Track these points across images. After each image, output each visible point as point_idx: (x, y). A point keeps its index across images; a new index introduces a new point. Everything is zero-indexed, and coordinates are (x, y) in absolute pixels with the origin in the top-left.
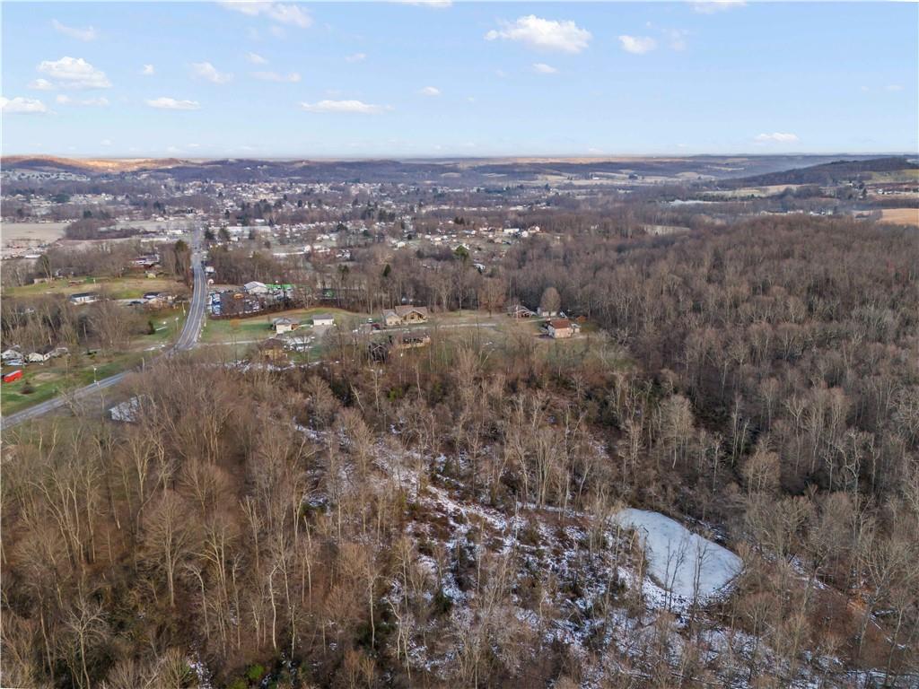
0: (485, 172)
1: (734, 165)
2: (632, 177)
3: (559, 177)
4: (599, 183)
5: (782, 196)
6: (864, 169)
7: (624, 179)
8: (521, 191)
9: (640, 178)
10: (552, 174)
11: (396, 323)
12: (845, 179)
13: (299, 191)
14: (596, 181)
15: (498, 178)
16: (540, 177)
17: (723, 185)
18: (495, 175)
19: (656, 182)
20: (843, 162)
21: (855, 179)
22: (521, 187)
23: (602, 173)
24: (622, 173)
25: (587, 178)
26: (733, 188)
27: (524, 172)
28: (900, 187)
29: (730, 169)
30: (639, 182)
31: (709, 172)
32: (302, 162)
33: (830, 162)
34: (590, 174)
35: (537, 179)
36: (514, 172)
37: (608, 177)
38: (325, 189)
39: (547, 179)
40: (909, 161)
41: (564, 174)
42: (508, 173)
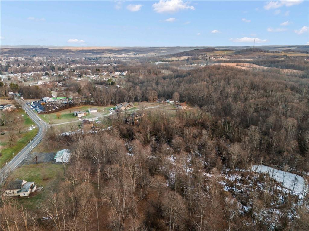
0: (83, 52)
1: (163, 50)
2: (135, 54)
3: (111, 54)
4: (124, 56)
5: (188, 60)
6: (204, 51)
7: (132, 55)
8: (101, 59)
9: (137, 54)
10: (108, 53)
11: (124, 109)
12: (200, 54)
13: (12, 60)
14: (123, 55)
15: (90, 54)
16: (104, 54)
17: (166, 57)
18: (87, 53)
19: (143, 56)
20: (197, 49)
21: (203, 54)
22: (100, 57)
23: (125, 53)
24: (130, 53)
25: (121, 54)
26: (169, 57)
27: (98, 52)
28: (217, 56)
29: (163, 52)
30: (137, 56)
31: (158, 52)
32: (6, 48)
33: (194, 49)
34: (121, 53)
35: (103, 55)
36: (94, 52)
37: (127, 54)
38: (23, 59)
39: (107, 55)
40: (216, 49)
41: (112, 53)
42: (92, 52)
